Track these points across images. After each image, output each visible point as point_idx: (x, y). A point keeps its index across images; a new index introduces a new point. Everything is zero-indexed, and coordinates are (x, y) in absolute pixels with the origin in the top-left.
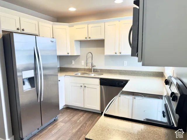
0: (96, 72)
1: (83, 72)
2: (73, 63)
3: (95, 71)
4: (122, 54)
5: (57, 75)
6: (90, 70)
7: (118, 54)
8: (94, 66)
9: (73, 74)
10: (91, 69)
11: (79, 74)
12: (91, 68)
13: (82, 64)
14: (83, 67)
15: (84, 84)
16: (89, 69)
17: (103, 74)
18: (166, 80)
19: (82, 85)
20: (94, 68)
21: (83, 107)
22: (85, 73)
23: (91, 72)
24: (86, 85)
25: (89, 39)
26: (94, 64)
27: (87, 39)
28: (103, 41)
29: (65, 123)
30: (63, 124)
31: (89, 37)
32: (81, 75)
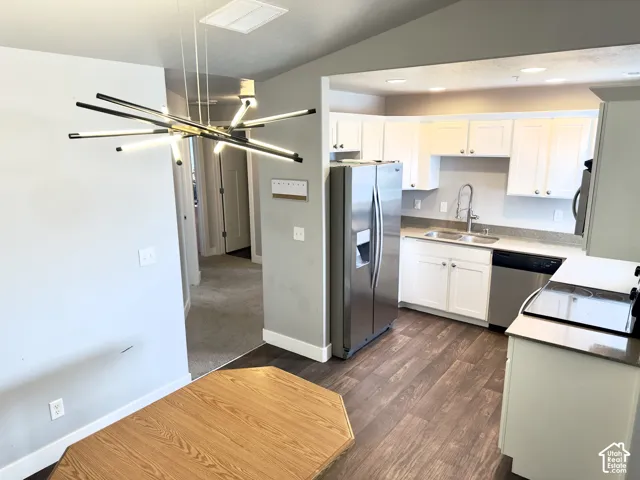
0: (477, 232)
1: (445, 230)
2: (419, 205)
3: (477, 229)
4: (552, 195)
5: (399, 237)
6: (462, 226)
7: (542, 195)
8: (473, 218)
9: (422, 234)
10: (467, 224)
11: (435, 235)
12: (465, 220)
13: (443, 210)
14: (443, 218)
15: (451, 259)
16: (458, 222)
17: (498, 239)
19: (447, 262)
20: (474, 221)
21: (444, 309)
22: (449, 233)
23: (467, 230)
24: (455, 263)
25: (470, 155)
26: (475, 212)
27: (465, 155)
28: (507, 160)
29: (412, 336)
30: (408, 338)
31: (470, 149)
32: (439, 236)
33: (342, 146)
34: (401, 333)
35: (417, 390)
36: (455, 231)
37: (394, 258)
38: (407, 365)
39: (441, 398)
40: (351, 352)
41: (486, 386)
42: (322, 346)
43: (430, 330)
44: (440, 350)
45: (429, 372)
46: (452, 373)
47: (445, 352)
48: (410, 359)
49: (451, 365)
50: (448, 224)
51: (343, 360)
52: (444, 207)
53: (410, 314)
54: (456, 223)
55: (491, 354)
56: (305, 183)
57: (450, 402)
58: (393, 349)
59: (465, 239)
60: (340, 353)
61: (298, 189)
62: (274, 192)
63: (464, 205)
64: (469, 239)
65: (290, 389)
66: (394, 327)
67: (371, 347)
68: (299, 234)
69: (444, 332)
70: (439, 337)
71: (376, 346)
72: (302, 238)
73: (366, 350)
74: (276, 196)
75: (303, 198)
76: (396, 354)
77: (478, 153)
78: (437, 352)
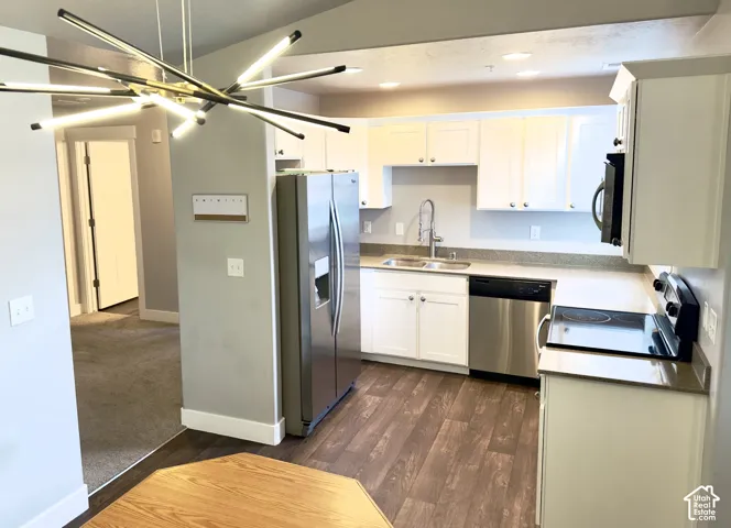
0: (441, 257)
1: (403, 256)
2: (369, 228)
3: (442, 253)
4: (532, 207)
6: (426, 251)
7: (519, 207)
8: (436, 240)
9: (380, 262)
10: (429, 248)
11: (393, 264)
12: (428, 244)
13: (399, 232)
14: (400, 242)
15: (418, 292)
16: (419, 247)
17: (469, 265)
18: (657, 280)
19: (414, 295)
20: (438, 244)
21: (415, 357)
22: (410, 260)
23: (430, 255)
24: (425, 296)
25: (430, 164)
26: (439, 233)
27: (424, 164)
28: (474, 169)
29: (382, 394)
30: (378, 399)
31: (430, 157)
32: (397, 264)
33: (281, 152)
34: (368, 393)
35: (409, 466)
36: (416, 257)
37: (355, 295)
38: (386, 434)
39: (441, 471)
40: (311, 427)
41: (491, 448)
42: (273, 423)
43: (401, 385)
44: (422, 409)
45: (416, 440)
46: (446, 438)
47: (427, 410)
48: (387, 426)
49: (440, 426)
50: (405, 249)
51: (302, 438)
52: (400, 229)
53: (371, 368)
54: (416, 247)
55: (483, 408)
56: (244, 198)
57: (453, 475)
58: (364, 414)
59: (429, 266)
60: (297, 429)
61: (235, 206)
62: (197, 212)
63: (426, 225)
64: (436, 266)
65: (283, 481)
66: (357, 386)
67: (334, 416)
68: (235, 267)
69: (419, 386)
70: (415, 392)
71: (341, 414)
72: (240, 273)
73: (329, 420)
74: (199, 217)
75: (241, 218)
76: (370, 420)
77: (440, 162)
78: (419, 411)
